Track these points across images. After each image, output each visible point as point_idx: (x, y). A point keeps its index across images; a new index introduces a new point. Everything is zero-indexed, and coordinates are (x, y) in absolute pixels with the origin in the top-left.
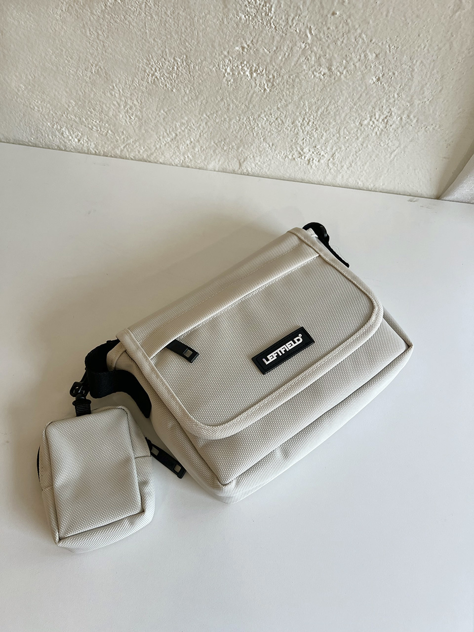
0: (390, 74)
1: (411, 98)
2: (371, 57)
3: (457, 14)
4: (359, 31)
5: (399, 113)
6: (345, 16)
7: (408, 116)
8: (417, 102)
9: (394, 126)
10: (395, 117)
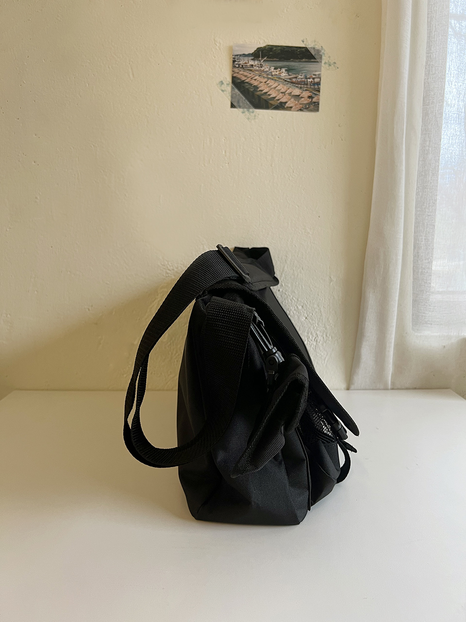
0: (311, 314)
1: (325, 325)
2: (300, 307)
3: (331, 284)
4: (292, 297)
5: (321, 334)
6: (284, 291)
7: (326, 336)
8: (328, 327)
9: (321, 342)
10: (320, 337)
